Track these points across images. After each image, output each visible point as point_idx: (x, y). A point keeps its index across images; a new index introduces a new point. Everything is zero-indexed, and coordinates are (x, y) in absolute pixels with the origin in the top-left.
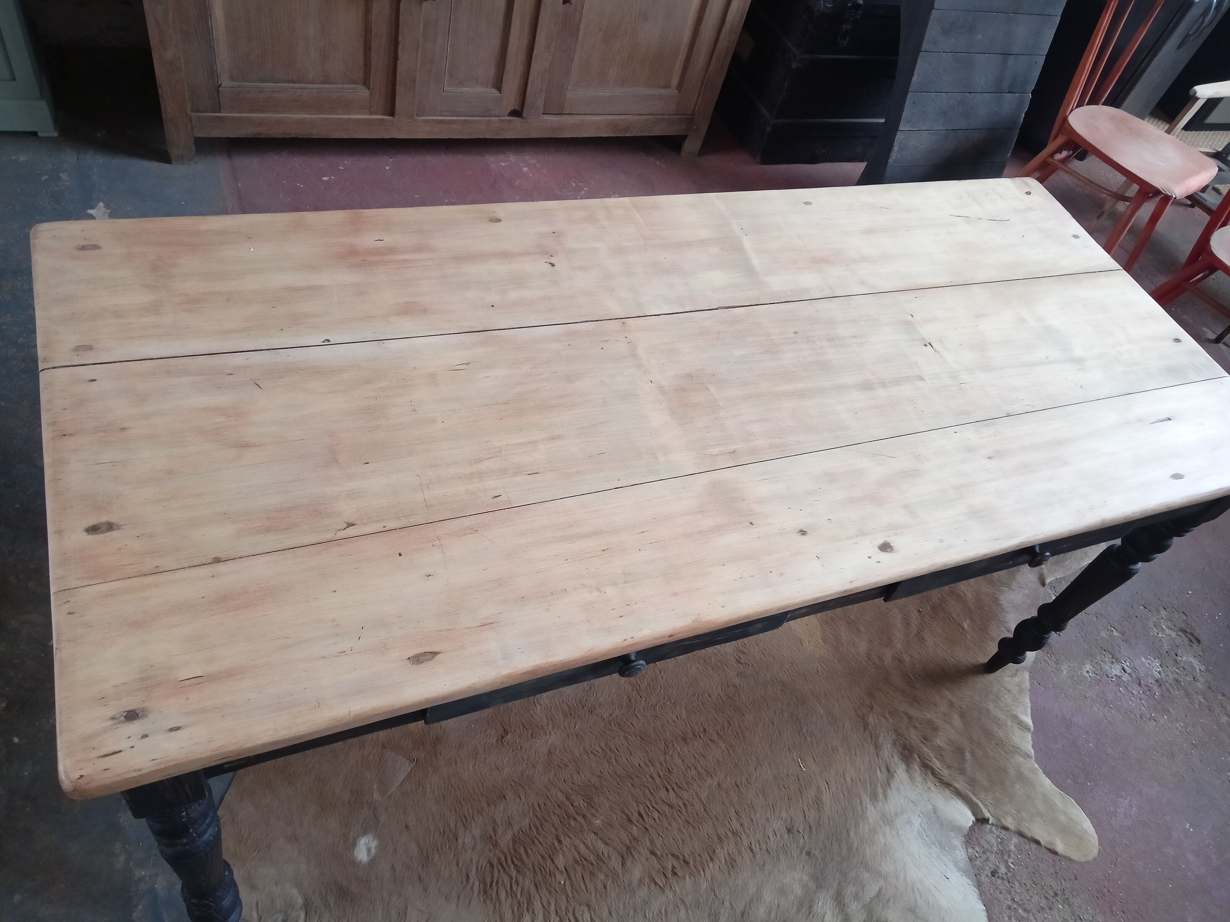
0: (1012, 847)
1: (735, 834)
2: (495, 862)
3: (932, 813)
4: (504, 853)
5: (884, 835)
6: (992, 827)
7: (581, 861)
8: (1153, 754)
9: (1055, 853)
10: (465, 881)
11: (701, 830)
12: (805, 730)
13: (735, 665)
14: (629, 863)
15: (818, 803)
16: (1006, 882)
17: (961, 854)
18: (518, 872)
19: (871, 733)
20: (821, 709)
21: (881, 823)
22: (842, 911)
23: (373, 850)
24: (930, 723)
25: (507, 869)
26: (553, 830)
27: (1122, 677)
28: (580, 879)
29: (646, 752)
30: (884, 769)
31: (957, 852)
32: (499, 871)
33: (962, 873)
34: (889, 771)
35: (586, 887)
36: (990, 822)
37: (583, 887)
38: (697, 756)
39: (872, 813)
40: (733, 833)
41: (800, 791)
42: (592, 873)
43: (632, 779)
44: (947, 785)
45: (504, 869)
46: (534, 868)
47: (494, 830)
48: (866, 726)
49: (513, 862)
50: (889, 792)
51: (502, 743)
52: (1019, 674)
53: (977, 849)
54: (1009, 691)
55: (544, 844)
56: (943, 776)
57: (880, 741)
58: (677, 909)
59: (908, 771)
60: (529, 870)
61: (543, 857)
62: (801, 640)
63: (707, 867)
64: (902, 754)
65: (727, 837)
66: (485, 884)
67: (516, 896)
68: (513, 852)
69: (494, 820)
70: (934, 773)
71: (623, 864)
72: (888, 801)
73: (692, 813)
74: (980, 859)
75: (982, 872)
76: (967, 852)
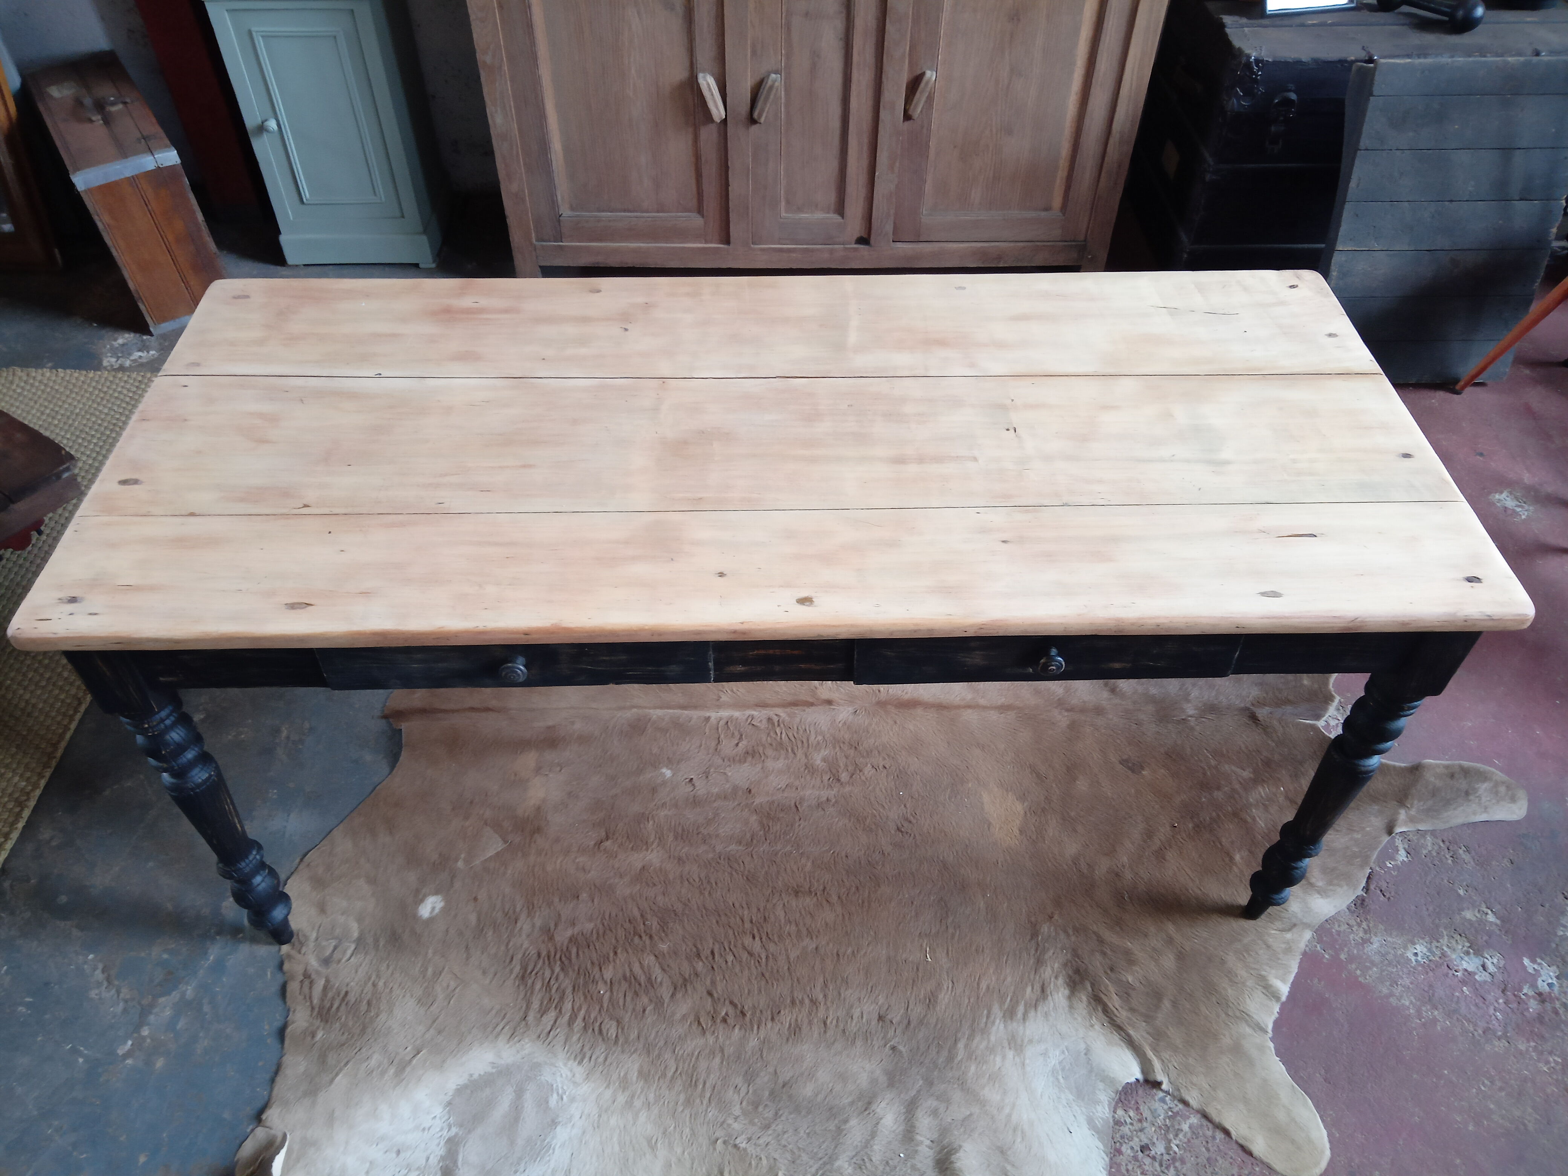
0: (1185, 1127)
1: (814, 1002)
2: (544, 953)
3: (1082, 1054)
4: (556, 948)
5: (1004, 1057)
6: (1166, 1096)
7: (630, 979)
8: (1483, 1084)
9: (1250, 1153)
10: (508, 961)
11: (775, 987)
12: (950, 920)
13: (893, 832)
14: (679, 995)
15: (931, 1000)
16: (1157, 1165)
17: (1103, 1111)
18: (562, 969)
19: (1038, 944)
20: (982, 903)
21: (1006, 1044)
22: (908, 1121)
23: (437, 911)
24: (1127, 953)
25: (552, 963)
26: (614, 941)
27: (1475, 974)
28: (621, 995)
29: (747, 894)
30: (1037, 987)
31: (1099, 1108)
32: (544, 963)
33: (1094, 1133)
34: (1043, 990)
35: (624, 1005)
36: (1164, 1087)
37: (621, 1003)
38: (803, 913)
39: (999, 1029)
40: (811, 1000)
41: (914, 981)
42: (636, 994)
43: (719, 916)
44: (1118, 1028)
45: (550, 963)
46: (579, 970)
47: (556, 925)
48: (1034, 935)
49: (561, 959)
50: (1032, 1014)
51: (599, 848)
52: (1295, 930)
53: (1132, 1113)
54: (1268, 947)
55: (599, 951)
56: (1116, 1016)
57: (1046, 957)
58: (712, 1057)
59: (1069, 998)
60: (574, 970)
61: (593, 963)
62: (990, 824)
63: (763, 1025)
64: (1070, 977)
65: (802, 1002)
66: (526, 971)
67: (550, 990)
68: (565, 949)
69: (559, 915)
70: (1106, 1011)
71: (673, 995)
72: (1027, 1024)
73: (772, 968)
74: (1131, 1127)
75: (1126, 1141)
76: (1115, 1112)
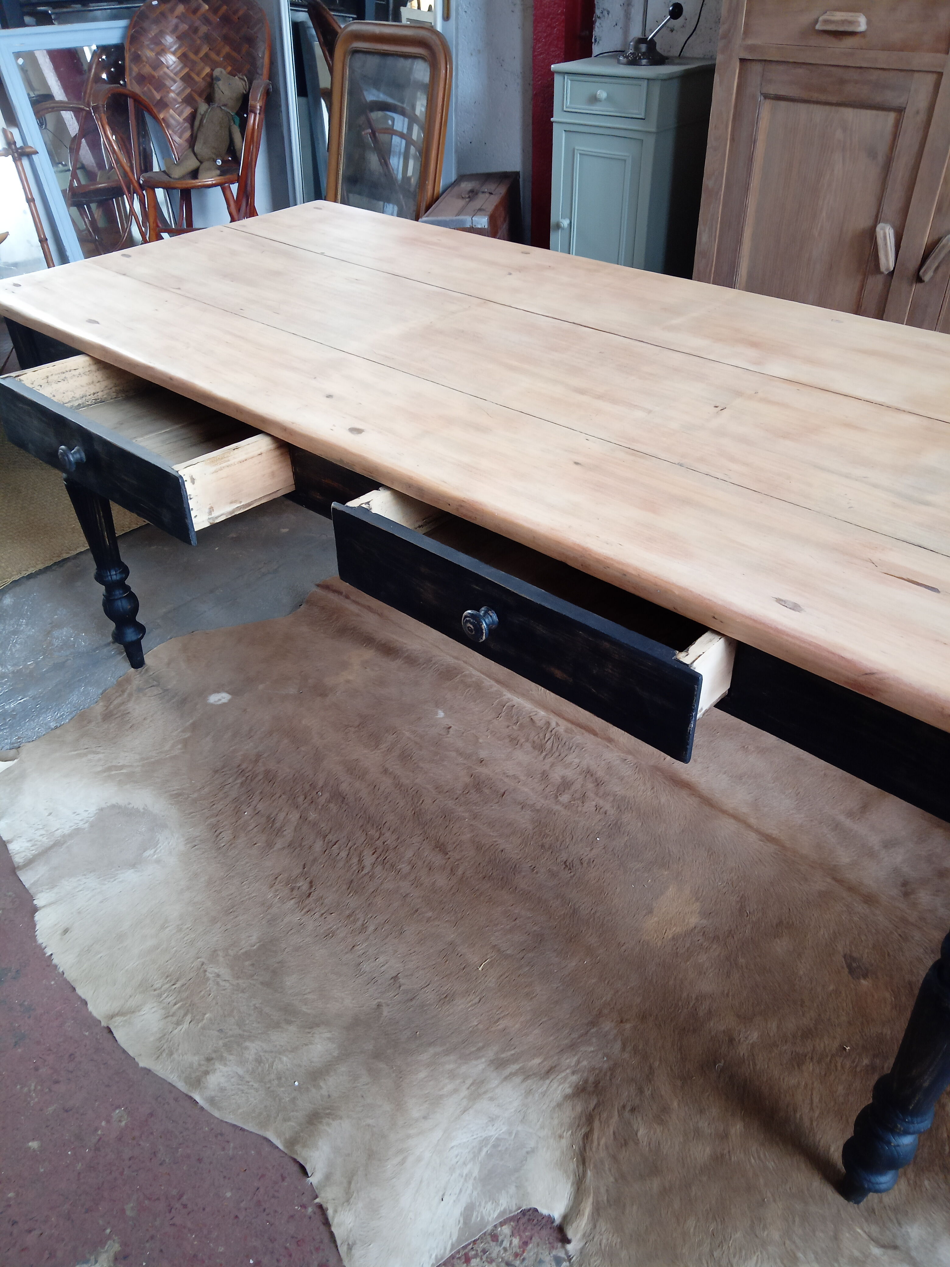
1: (364, 928)
2: (243, 767)
3: (525, 1150)
4: (252, 769)
5: (456, 1091)
6: (565, 1260)
7: (271, 820)
11: (350, 896)
12: (530, 955)
13: (559, 860)
14: (286, 852)
15: (447, 998)
17: (491, 1212)
19: (587, 1033)
20: (574, 964)
21: (469, 1082)
22: (329, 1065)
23: (219, 703)
24: (665, 1109)
25: (240, 776)
26: (288, 789)
28: (254, 824)
29: (402, 823)
30: (547, 1065)
31: (489, 1206)
32: (236, 772)
33: (462, 1221)
34: (549, 1071)
35: (249, 831)
36: (569, 1247)
37: (249, 828)
38: (426, 864)
39: (477, 1067)
40: (363, 925)
41: (451, 974)
42: (263, 830)
43: (368, 823)
44: (583, 1159)
46: (249, 791)
47: (268, 756)
48: (593, 1023)
49: (248, 777)
50: (517, 1080)
51: (345, 729)
52: (891, 1252)
53: (516, 1241)
54: (836, 1238)
55: (272, 789)
56: (591, 1149)
57: (583, 1049)
58: (259, 905)
59: (567, 1097)
60: (246, 789)
61: (261, 793)
62: (650, 912)
63: (312, 913)
64: (586, 1081)
65: (355, 921)
66: (222, 768)
67: (221, 790)
68: (256, 773)
70: (587, 1137)
71: (282, 849)
72: (505, 1083)
73: (362, 883)
74: (502, 1252)
75: (484, 1258)
76: (502, 1224)
